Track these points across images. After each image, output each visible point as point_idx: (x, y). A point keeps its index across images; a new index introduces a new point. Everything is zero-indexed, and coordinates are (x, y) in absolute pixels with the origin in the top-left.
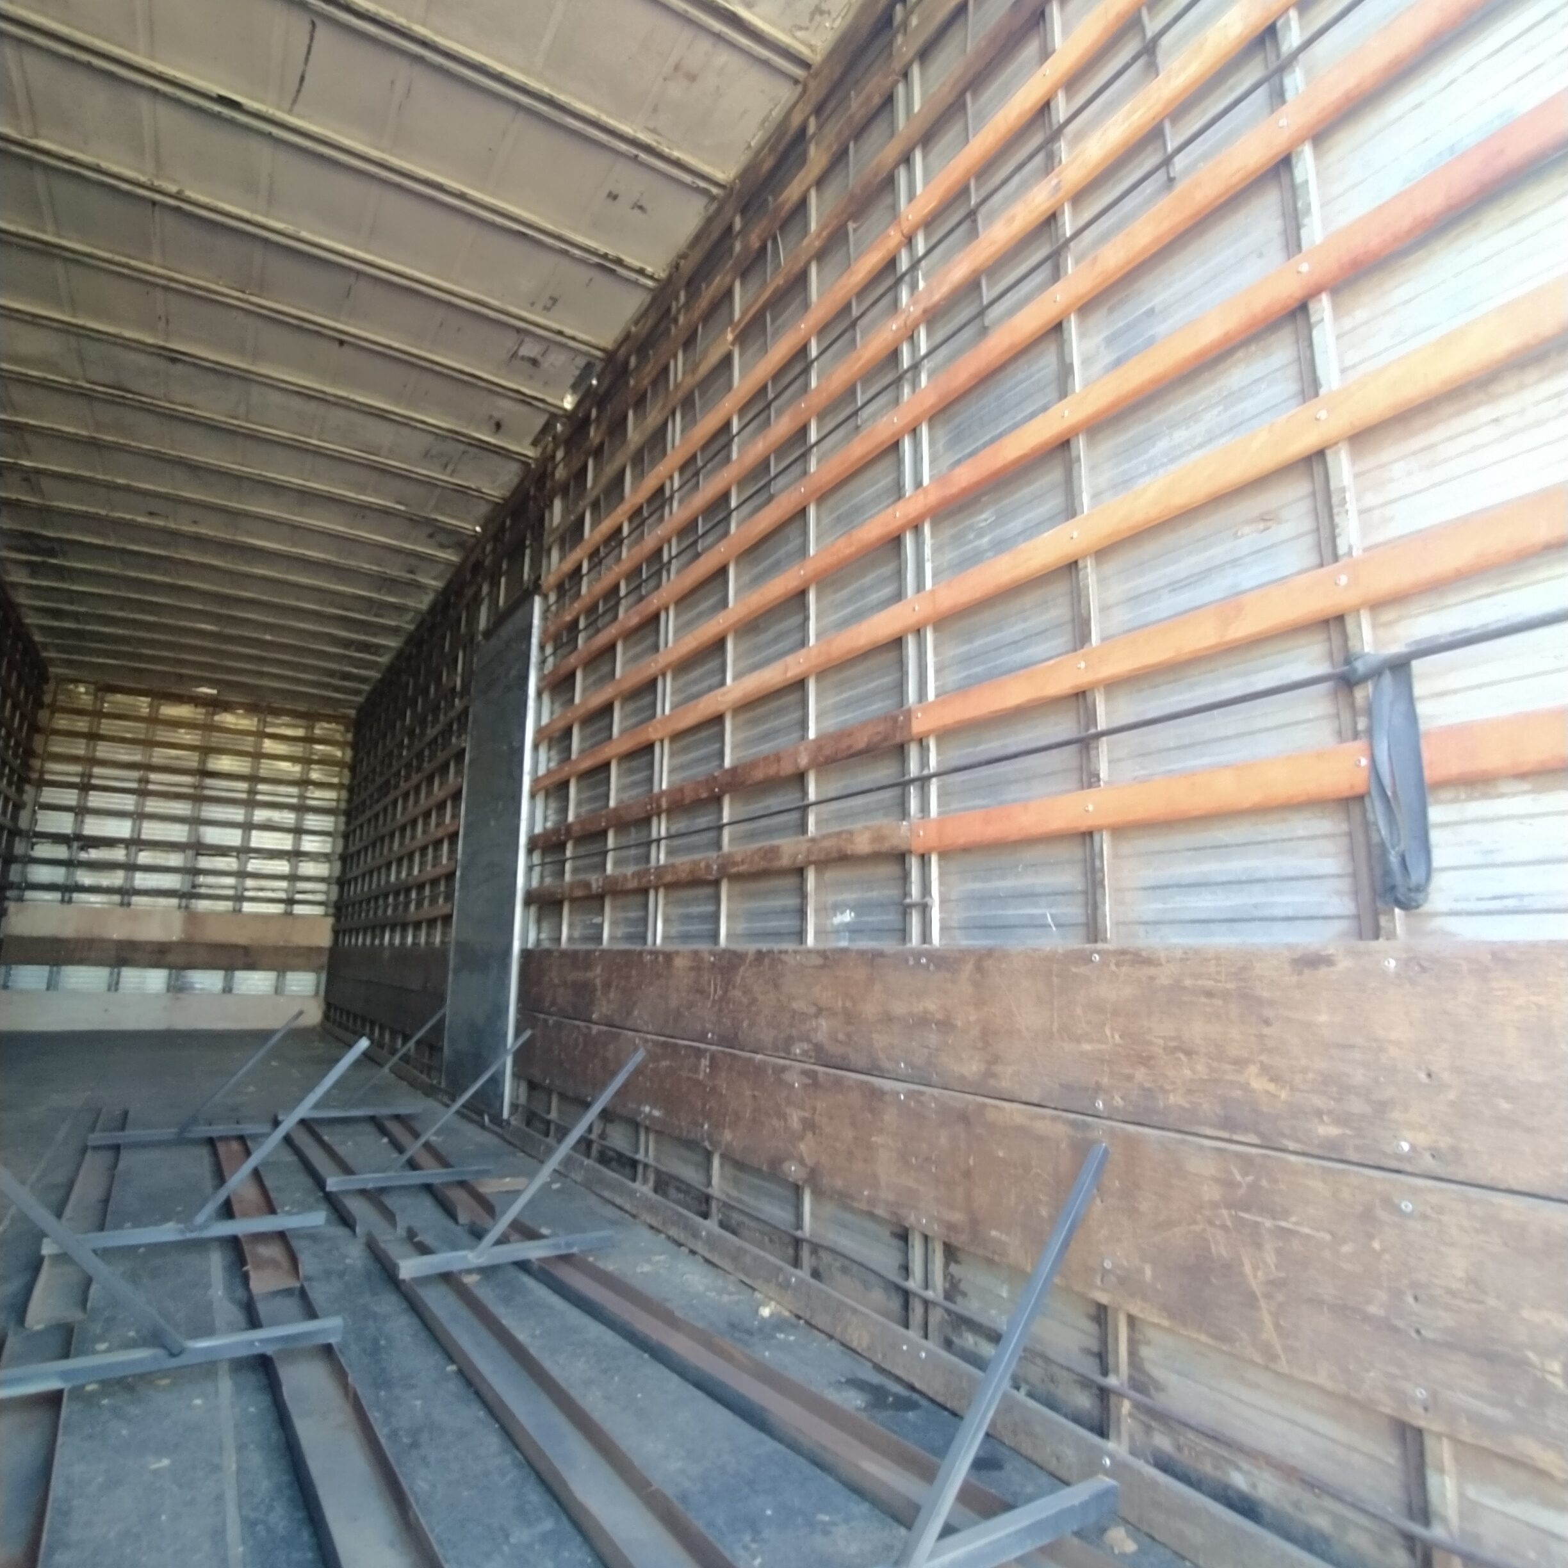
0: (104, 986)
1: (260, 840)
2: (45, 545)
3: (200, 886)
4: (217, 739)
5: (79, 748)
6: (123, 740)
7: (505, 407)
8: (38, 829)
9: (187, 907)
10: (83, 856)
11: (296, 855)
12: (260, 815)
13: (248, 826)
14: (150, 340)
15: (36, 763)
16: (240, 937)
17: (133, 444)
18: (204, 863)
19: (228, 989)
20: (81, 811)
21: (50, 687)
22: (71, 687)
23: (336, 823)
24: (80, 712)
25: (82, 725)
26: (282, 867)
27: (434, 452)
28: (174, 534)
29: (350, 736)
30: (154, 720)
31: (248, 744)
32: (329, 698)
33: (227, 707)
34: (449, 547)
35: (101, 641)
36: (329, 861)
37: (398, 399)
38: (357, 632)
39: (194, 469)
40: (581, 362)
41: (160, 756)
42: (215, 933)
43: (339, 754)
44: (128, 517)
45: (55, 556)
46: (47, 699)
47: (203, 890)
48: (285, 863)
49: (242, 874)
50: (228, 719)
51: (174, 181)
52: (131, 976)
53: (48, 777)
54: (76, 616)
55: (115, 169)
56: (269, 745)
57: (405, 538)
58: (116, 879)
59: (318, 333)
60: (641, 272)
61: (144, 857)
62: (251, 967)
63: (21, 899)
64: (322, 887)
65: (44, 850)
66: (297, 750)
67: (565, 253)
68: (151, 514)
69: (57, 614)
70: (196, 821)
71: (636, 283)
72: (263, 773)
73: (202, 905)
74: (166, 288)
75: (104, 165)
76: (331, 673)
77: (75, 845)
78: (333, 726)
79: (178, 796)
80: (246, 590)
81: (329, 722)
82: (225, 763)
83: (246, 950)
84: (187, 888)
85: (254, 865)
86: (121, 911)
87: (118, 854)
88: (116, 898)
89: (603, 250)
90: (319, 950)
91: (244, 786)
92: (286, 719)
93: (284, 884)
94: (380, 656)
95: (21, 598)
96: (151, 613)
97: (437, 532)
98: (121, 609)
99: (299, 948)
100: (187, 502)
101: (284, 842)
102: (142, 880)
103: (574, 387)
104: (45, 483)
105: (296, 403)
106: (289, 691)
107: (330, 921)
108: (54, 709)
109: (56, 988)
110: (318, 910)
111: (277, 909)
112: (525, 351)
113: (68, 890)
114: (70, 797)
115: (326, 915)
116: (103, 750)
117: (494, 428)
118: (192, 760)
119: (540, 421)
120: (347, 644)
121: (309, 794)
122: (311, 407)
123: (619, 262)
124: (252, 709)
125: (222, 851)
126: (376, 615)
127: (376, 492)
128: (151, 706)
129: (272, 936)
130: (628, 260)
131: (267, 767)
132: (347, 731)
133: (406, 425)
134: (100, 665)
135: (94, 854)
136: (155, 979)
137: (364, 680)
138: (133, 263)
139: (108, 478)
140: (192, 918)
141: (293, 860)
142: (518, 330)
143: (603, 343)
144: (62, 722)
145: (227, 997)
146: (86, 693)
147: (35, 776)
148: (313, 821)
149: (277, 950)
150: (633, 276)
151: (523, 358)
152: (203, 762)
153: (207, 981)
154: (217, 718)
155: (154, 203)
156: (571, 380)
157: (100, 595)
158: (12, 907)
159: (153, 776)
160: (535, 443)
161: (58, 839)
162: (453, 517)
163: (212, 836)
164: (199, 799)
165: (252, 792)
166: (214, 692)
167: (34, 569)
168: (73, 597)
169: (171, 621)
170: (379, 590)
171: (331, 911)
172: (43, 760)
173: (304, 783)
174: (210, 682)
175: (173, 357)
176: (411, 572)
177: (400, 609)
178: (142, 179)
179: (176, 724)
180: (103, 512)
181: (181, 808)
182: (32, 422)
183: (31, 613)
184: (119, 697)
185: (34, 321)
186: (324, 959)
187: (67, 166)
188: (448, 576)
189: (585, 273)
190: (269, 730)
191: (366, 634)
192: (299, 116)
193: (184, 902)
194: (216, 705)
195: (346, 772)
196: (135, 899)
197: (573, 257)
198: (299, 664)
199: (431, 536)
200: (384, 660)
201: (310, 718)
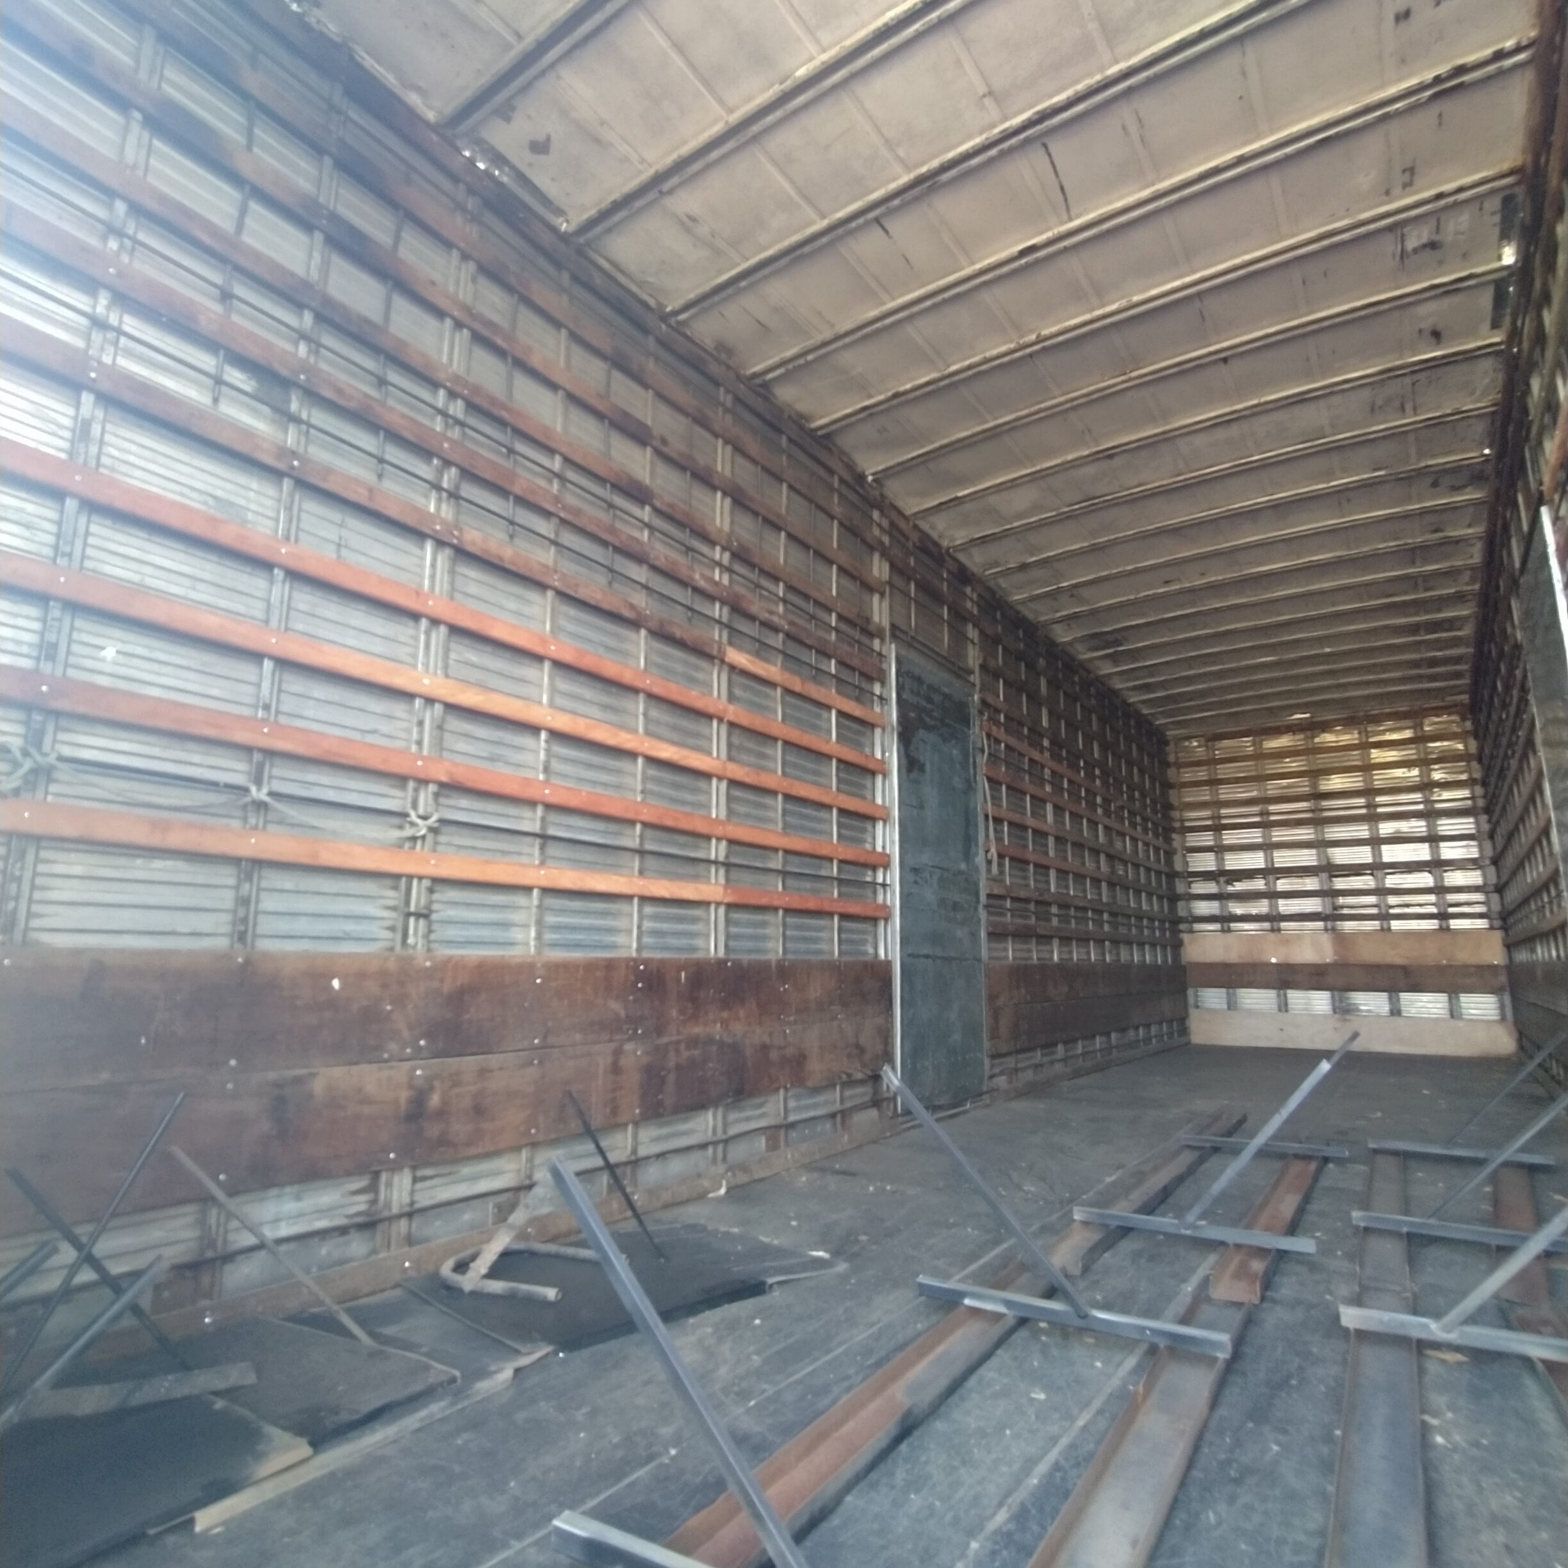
0: (1275, 1007)
1: (1390, 853)
2: (1110, 638)
3: (1342, 907)
4: (1323, 760)
5: (1205, 795)
6: (1238, 780)
7: (1429, 313)
8: (1190, 870)
9: (1333, 929)
10: (1230, 888)
11: (1436, 865)
12: (1387, 828)
13: (1376, 842)
14: (1086, 453)
15: (1176, 814)
16: (1395, 956)
17: (1121, 535)
18: (1340, 884)
19: (1396, 1012)
20: (1220, 850)
21: (1171, 748)
22: (1187, 744)
23: (1477, 823)
24: (1198, 764)
25: (1202, 774)
26: (1425, 879)
27: (1379, 402)
28: (1192, 591)
29: (1468, 725)
30: (1260, 756)
31: (1355, 758)
32: (1429, 690)
33: (1325, 727)
34: (1465, 486)
35: (1190, 700)
36: (1480, 868)
37: (1309, 376)
38: (1417, 614)
39: (1176, 531)
40: (1495, 204)
41: (1274, 787)
42: (1369, 953)
43: (1460, 746)
44: (1151, 592)
45: (1121, 645)
46: (1171, 758)
47: (1345, 911)
48: (1426, 874)
49: (1381, 891)
50: (1328, 738)
51: (1031, 331)
52: (1295, 997)
53: (1187, 824)
54: (1162, 685)
55: (995, 352)
56: (1377, 755)
57: (1409, 500)
58: (1261, 907)
59: (1198, 366)
60: (1499, 55)
61: (1282, 885)
62: (1416, 988)
63: (1191, 931)
64: (1478, 897)
65: (1200, 888)
66: (1410, 753)
67: (1386, 117)
68: (1167, 582)
69: (1147, 688)
70: (1322, 844)
71: (1501, 73)
72: (1378, 784)
73: (1349, 926)
74: (1074, 408)
75: (988, 354)
76: (1416, 664)
77: (1222, 879)
78: (1445, 718)
79: (1299, 823)
80: (1280, 615)
81: (1437, 716)
82: (1337, 782)
83: (1405, 970)
84: (1329, 911)
85: (1392, 881)
86: (1272, 936)
87: (1259, 884)
88: (1266, 925)
89: (1429, 76)
90: (1492, 968)
91: (1361, 801)
92: (1390, 724)
93: (1432, 898)
94: (1459, 629)
95: (1119, 685)
96: (1214, 663)
97: (1437, 478)
98: (1191, 668)
99: (1466, 966)
100: (1185, 561)
101: (1422, 852)
102: (1286, 906)
103: (1505, 236)
104: (1085, 592)
105: (1221, 434)
106: (1381, 695)
107: (1498, 936)
108: (1179, 765)
109: (1236, 1009)
110: (1482, 924)
111: (1432, 924)
112: (1411, 243)
113: (1225, 920)
114: (1207, 839)
115: (1492, 928)
116: (1226, 793)
117: (1434, 341)
118: (1303, 786)
119: (1486, 299)
120: (1414, 629)
121: (1435, 798)
122: (1234, 430)
123: (1461, 70)
124: (1350, 722)
125: (1356, 870)
126: (1427, 590)
127: (1346, 471)
128: (1254, 744)
129: (1431, 954)
130: (1470, 59)
131: (1380, 778)
132: (1464, 719)
133: (1331, 393)
134: (1200, 718)
135: (1239, 886)
136: (1320, 1001)
137: (1458, 660)
138: (1043, 406)
139: (1120, 569)
140: (1340, 939)
141: (1437, 871)
142: (1390, 228)
143: (1506, 166)
144: (1187, 775)
145: (1397, 1020)
146: (1199, 746)
147: (1177, 825)
148: (1446, 826)
149: (1441, 970)
150: (1491, 68)
151: (1415, 251)
152: (1314, 785)
153: (1372, 1003)
154: (1317, 740)
155: (1031, 355)
156: (1496, 231)
157: (1167, 663)
158: (1186, 937)
159: (1272, 808)
160: (1495, 325)
161: (1207, 876)
162: (1450, 453)
163: (1341, 856)
164: (1319, 822)
165: (1371, 806)
166: (1307, 715)
167: (1114, 658)
168: (1152, 670)
169: (1233, 665)
170: (1413, 563)
171: (1497, 923)
172: (1182, 810)
173: (1426, 786)
174: (1299, 708)
175: (1108, 455)
176: (1436, 531)
177: (1451, 574)
178: (1012, 346)
179: (1280, 754)
180: (1132, 597)
181: (1305, 833)
182: (1051, 554)
183: (1131, 693)
184: (1226, 743)
185: (1013, 484)
186: (1503, 979)
187: (970, 373)
188: (1485, 515)
189: (1429, 116)
190: (1371, 740)
191: (1427, 612)
192: (1078, 216)
193: (1329, 924)
194: (1313, 727)
195: (1475, 764)
196: (1284, 925)
197: (1398, 113)
198: (1374, 665)
199: (1435, 484)
200: (1467, 631)
201: (1414, 716)
